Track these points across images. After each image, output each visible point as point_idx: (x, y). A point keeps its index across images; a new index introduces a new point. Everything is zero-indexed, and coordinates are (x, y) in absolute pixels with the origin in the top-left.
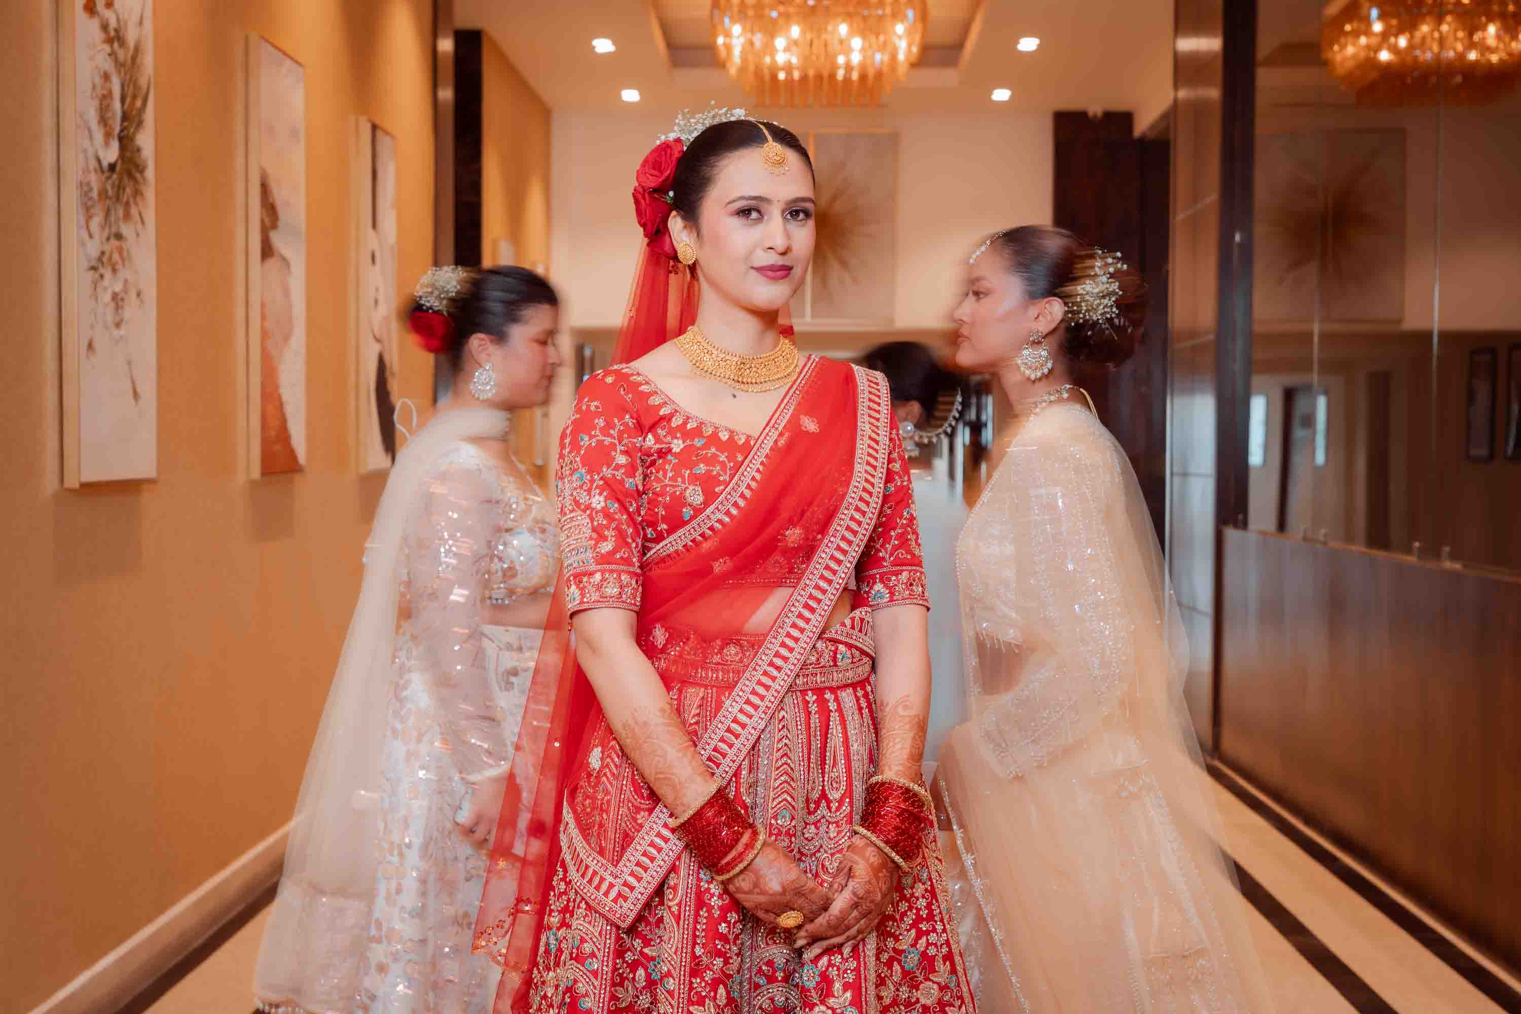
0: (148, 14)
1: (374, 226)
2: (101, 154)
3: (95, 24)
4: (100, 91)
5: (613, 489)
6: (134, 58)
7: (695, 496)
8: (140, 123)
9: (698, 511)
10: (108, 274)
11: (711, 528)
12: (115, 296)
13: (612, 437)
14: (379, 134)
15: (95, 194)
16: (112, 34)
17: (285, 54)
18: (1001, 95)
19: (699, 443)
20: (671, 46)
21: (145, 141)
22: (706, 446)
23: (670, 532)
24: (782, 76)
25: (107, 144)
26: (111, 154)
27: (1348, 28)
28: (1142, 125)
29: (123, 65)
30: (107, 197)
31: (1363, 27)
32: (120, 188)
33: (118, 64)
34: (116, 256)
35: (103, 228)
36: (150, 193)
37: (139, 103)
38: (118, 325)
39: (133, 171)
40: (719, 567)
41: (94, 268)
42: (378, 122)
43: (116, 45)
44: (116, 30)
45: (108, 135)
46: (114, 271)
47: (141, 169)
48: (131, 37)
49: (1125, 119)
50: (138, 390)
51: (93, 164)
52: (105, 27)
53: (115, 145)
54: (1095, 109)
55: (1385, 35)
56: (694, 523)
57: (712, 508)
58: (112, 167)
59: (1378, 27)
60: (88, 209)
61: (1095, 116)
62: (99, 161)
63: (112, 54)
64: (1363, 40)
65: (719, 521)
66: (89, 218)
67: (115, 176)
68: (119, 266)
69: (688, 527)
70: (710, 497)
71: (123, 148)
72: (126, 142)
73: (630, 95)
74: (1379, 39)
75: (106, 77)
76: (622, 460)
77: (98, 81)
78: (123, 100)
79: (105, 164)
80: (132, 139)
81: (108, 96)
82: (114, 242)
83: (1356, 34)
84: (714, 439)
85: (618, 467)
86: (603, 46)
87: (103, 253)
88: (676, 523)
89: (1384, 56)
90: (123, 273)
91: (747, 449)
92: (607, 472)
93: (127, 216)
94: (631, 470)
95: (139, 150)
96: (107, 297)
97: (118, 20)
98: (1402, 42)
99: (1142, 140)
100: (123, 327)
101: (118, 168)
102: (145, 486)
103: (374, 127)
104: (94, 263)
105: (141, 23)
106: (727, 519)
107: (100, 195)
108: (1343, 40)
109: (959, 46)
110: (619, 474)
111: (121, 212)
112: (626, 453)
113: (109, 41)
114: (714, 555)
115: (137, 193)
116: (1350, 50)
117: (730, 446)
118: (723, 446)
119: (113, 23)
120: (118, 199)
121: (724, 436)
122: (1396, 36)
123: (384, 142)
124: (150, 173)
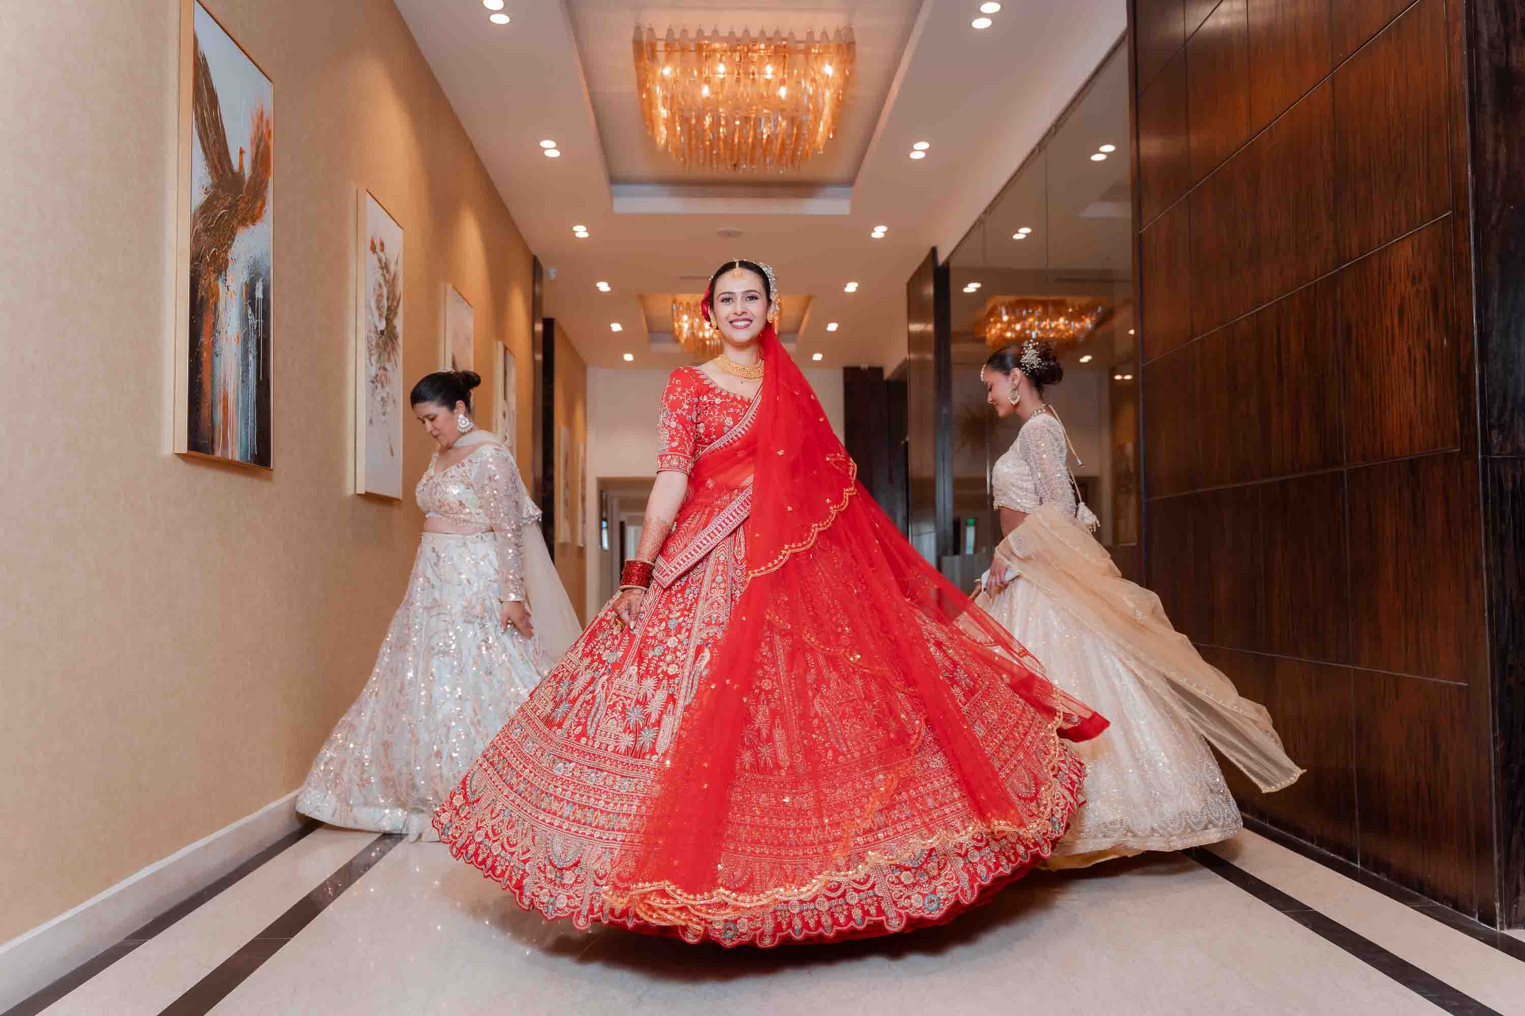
0: (401, 259)
1: (505, 398)
2: (377, 324)
3: (375, 257)
4: (377, 292)
5: (681, 420)
6: (394, 280)
7: (729, 421)
8: (396, 314)
9: (730, 428)
10: (379, 386)
11: (736, 436)
12: (383, 399)
13: (683, 396)
14: (508, 352)
15: (374, 343)
16: (383, 265)
17: (464, 298)
18: (818, 357)
19: (728, 400)
20: (650, 331)
21: (399, 323)
22: (731, 402)
23: (717, 439)
24: (708, 342)
25: (380, 320)
26: (382, 326)
27: (992, 320)
28: (888, 374)
29: (388, 282)
30: (379, 347)
31: (999, 319)
32: (386, 344)
33: (386, 282)
34: (383, 378)
35: (378, 362)
36: (400, 351)
37: (395, 304)
38: (384, 414)
39: (392, 337)
40: (741, 454)
41: (373, 382)
42: (508, 346)
43: (385, 271)
44: (385, 264)
45: (381, 315)
46: (383, 386)
47: (396, 337)
48: (392, 268)
49: (879, 371)
50: (394, 450)
51: (373, 329)
52: (380, 260)
53: (384, 322)
54: (864, 366)
55: (1009, 323)
56: (729, 434)
57: (737, 426)
58: (382, 332)
59: (1005, 318)
60: (370, 351)
61: (864, 369)
62: (376, 327)
63: (383, 275)
64: (999, 326)
65: (740, 432)
66: (371, 355)
67: (383, 337)
68: (385, 384)
69: (726, 435)
70: (736, 422)
71: (387, 324)
72: (389, 321)
73: (628, 357)
74: (1006, 325)
75: (380, 286)
76: (686, 407)
77: (377, 288)
78: (388, 299)
79: (379, 330)
80: (392, 321)
81: (381, 295)
82: (382, 372)
83: (996, 322)
84: (735, 399)
85: (684, 410)
86: (616, 327)
87: (377, 375)
88: (720, 433)
89: (1009, 334)
90: (387, 389)
91: (749, 403)
92: (679, 411)
93: (389, 359)
94: (690, 412)
95: (395, 327)
96: (379, 399)
97: (386, 259)
98: (1018, 327)
99: (888, 382)
100: (387, 415)
101: (385, 333)
102: (395, 502)
103: (506, 349)
104: (373, 379)
105: (397, 263)
106: (743, 432)
107: (376, 344)
108: (990, 325)
109: (797, 331)
110: (684, 413)
111: (386, 356)
112: (689, 404)
113: (382, 268)
114: (738, 449)
115: (394, 349)
116: (993, 331)
117: (742, 401)
118: (739, 402)
119: (384, 260)
120: (385, 350)
121: (739, 399)
122: (1015, 323)
123: (510, 358)
124: (400, 341)
